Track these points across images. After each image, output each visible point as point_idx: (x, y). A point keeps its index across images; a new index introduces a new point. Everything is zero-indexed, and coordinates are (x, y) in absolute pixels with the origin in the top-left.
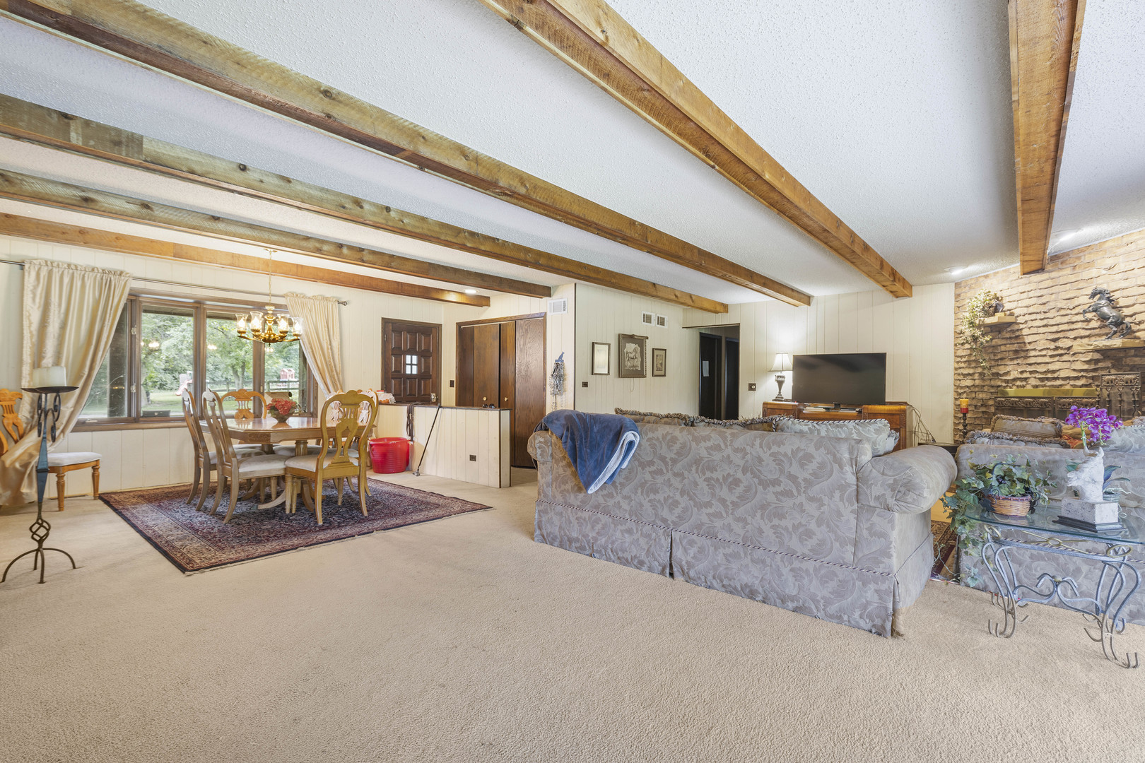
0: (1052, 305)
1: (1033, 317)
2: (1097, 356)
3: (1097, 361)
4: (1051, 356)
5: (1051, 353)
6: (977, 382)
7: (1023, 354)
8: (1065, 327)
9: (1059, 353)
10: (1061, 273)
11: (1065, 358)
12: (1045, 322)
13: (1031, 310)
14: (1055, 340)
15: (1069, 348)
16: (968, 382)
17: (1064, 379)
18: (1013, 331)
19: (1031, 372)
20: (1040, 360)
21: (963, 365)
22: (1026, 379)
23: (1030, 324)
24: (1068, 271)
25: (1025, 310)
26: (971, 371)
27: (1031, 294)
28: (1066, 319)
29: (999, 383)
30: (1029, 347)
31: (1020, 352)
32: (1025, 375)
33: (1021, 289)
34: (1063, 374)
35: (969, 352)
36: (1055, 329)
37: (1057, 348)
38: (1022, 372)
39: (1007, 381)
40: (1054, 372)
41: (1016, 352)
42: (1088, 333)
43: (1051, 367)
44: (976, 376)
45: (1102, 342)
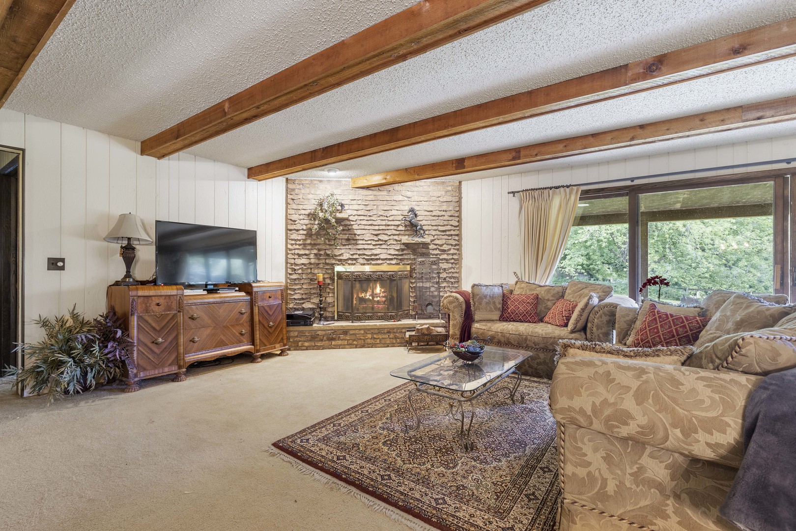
0: (375, 212)
1: (362, 218)
2: (403, 247)
3: (403, 250)
4: (374, 245)
5: (374, 243)
6: (313, 261)
7: (353, 242)
8: (384, 227)
9: (380, 243)
10: (381, 193)
11: (383, 246)
12: (370, 222)
13: (359, 213)
14: (377, 235)
15: (386, 241)
16: (304, 261)
17: (383, 260)
18: (346, 225)
19: (359, 255)
20: (366, 247)
21: (297, 247)
22: (355, 259)
23: (359, 222)
24: (385, 193)
25: (355, 213)
26: (307, 252)
27: (359, 202)
28: (384, 223)
29: (334, 262)
30: (358, 237)
31: (351, 240)
32: (355, 257)
33: (351, 197)
34: (382, 256)
35: (304, 237)
36: (377, 228)
37: (379, 240)
38: (352, 255)
39: (340, 260)
40: (376, 255)
41: (348, 240)
42: (398, 233)
43: (375, 252)
44: (312, 256)
45: (405, 239)
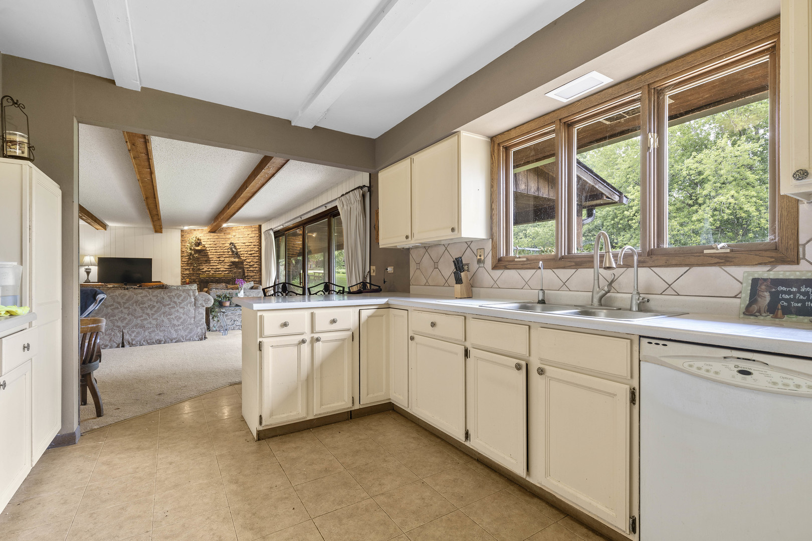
0: (218, 245)
1: (212, 248)
2: (231, 264)
3: (231, 265)
4: (218, 263)
5: (218, 262)
6: (191, 272)
7: (208, 262)
8: (222, 253)
9: (221, 262)
10: (221, 234)
11: (222, 264)
12: (216, 251)
13: (211, 246)
14: (219, 258)
15: (223, 261)
16: (188, 272)
17: (222, 271)
18: (205, 253)
19: (211, 269)
20: (214, 264)
21: (185, 265)
22: (209, 271)
23: (211, 251)
24: (223, 234)
25: (209, 246)
26: (189, 268)
27: (211, 240)
28: (222, 251)
29: (200, 273)
30: (211, 259)
31: (208, 261)
32: (209, 270)
33: (208, 237)
34: (221, 269)
35: (187, 260)
36: (219, 253)
37: (220, 260)
38: (208, 269)
39: (203, 272)
40: (219, 269)
41: (206, 261)
42: (228, 256)
43: (218, 267)
44: (191, 270)
45: (233, 260)
